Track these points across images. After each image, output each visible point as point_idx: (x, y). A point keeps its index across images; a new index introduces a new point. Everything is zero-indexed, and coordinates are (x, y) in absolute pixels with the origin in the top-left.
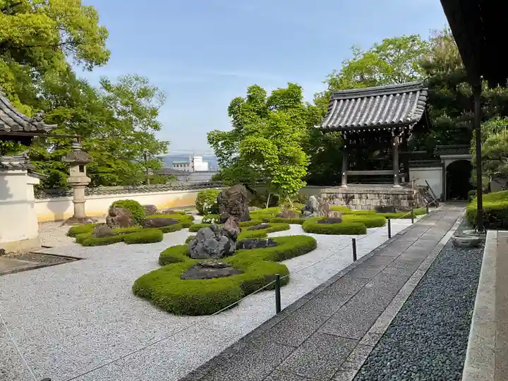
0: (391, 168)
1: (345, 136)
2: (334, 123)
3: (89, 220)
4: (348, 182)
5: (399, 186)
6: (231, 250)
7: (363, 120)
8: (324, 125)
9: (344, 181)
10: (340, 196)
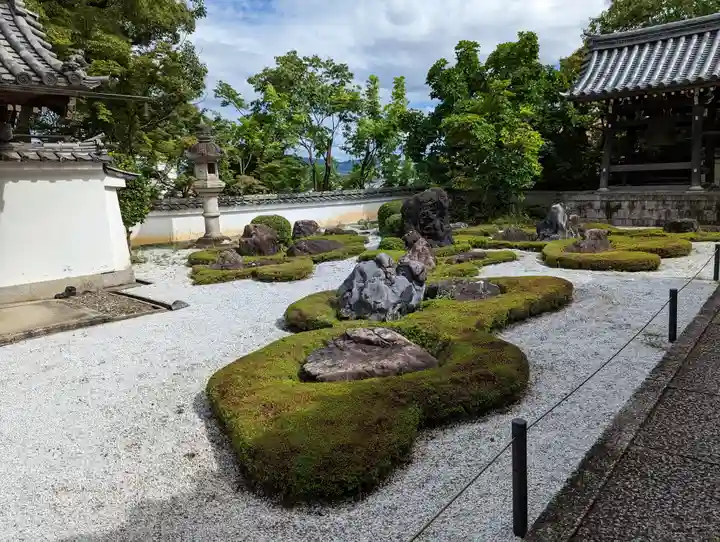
0: (688, 159)
1: (610, 108)
2: (594, 86)
3: (226, 242)
4: (610, 183)
5: (699, 187)
6: (413, 302)
7: (644, 79)
8: (576, 92)
9: (603, 181)
10: (597, 205)
